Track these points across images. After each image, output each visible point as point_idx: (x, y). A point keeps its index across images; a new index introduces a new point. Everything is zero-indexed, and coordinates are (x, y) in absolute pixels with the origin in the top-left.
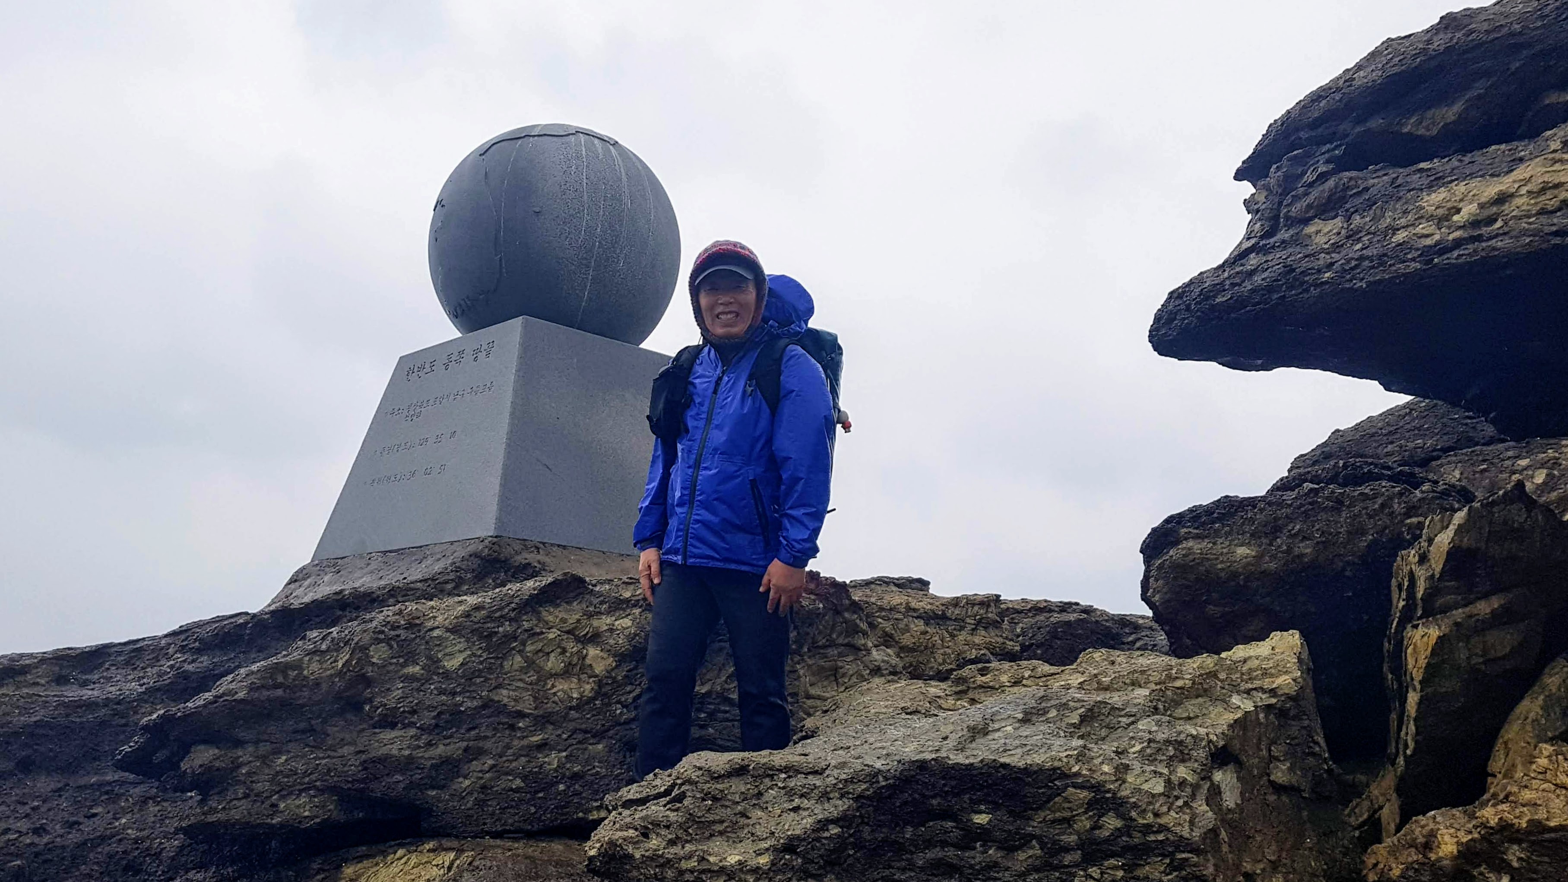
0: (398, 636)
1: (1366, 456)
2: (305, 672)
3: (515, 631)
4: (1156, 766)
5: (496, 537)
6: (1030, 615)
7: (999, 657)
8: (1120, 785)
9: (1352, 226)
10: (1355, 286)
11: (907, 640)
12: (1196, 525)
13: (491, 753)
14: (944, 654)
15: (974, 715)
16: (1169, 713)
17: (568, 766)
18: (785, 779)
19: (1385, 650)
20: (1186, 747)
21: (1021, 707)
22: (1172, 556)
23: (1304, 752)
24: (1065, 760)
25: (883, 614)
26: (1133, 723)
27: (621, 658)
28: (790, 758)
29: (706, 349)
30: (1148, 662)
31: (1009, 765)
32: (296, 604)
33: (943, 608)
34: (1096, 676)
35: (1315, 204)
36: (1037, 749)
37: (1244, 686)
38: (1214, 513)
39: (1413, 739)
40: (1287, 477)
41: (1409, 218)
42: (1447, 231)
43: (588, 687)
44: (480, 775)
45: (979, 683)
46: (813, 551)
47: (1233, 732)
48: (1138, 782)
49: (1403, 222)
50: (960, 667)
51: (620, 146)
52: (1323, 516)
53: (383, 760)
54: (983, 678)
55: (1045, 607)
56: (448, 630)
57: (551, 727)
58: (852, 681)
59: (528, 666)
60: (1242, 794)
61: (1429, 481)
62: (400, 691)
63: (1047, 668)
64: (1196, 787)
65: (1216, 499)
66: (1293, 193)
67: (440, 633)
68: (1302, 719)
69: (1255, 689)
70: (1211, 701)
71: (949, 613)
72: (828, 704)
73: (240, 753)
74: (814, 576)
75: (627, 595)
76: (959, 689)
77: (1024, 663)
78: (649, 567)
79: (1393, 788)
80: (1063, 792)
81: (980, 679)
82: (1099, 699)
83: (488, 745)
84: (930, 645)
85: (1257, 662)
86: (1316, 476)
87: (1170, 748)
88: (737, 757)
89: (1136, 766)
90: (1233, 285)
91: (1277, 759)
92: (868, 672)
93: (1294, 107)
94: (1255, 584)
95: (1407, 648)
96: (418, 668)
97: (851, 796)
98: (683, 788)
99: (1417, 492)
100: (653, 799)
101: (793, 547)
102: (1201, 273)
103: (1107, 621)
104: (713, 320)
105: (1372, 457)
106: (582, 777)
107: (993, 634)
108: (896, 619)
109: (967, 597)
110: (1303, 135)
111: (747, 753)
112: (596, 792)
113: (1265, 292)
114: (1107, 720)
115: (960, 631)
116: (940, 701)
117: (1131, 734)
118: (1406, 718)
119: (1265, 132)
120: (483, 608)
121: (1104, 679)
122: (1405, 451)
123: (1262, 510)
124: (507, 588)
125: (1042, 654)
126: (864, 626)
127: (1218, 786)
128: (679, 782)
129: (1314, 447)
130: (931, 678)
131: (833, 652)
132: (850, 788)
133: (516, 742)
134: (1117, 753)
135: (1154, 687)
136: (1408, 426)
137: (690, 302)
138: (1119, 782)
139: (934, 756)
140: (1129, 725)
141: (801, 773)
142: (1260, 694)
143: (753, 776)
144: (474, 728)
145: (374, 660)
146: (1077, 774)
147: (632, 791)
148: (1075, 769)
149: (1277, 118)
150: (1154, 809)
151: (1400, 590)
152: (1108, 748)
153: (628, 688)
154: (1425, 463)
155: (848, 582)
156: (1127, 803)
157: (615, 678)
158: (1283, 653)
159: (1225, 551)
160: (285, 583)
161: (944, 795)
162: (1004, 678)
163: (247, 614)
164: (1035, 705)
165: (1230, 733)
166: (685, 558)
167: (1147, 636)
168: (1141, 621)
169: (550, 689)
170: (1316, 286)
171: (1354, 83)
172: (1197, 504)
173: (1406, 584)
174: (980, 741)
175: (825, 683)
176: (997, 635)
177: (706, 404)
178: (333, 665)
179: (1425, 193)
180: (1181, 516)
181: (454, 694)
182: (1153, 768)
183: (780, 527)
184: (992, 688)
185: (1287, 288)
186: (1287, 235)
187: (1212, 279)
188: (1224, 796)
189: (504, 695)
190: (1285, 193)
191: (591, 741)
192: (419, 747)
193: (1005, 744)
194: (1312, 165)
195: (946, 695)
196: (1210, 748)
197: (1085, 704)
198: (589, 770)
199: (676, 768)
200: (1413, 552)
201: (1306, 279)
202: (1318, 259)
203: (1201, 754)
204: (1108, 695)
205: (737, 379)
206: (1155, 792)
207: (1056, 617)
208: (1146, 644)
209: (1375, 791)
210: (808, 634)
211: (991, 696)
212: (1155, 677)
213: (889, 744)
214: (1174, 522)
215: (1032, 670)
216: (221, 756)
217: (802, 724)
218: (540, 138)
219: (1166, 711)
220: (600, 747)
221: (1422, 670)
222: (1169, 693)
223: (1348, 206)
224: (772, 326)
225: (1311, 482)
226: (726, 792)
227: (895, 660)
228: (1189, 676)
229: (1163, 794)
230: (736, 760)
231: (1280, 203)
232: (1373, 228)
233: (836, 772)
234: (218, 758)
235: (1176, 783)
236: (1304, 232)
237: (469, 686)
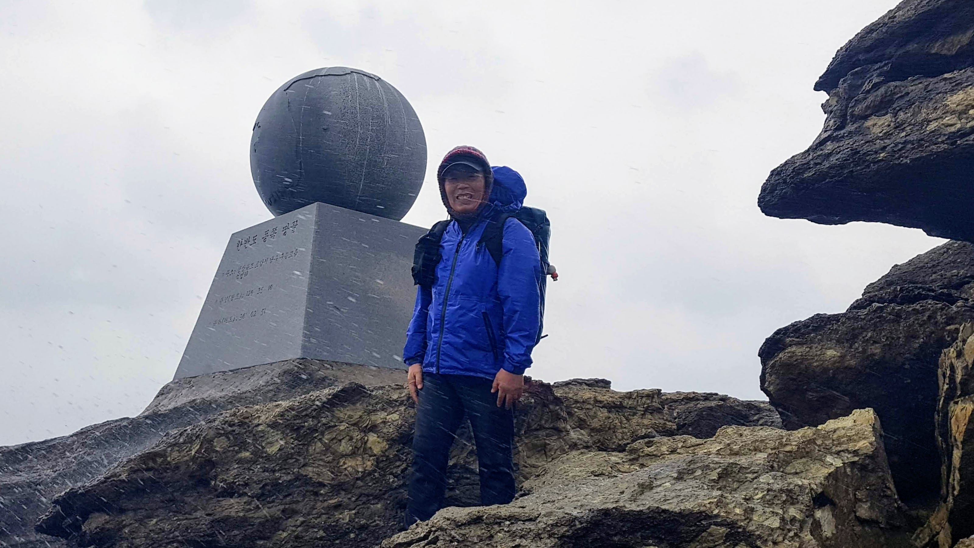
0: (234, 431)
1: (917, 283)
2: (169, 459)
3: (316, 425)
4: (774, 508)
5: (303, 359)
6: (683, 403)
7: (661, 434)
8: (748, 522)
9: (898, 120)
10: (902, 162)
11: (595, 424)
12: (797, 335)
13: (301, 513)
14: (623, 433)
15: (642, 475)
16: (781, 470)
17: (357, 520)
18: (509, 525)
19: (936, 421)
20: (795, 494)
21: (676, 469)
22: (781, 358)
23: (880, 495)
24: (708, 506)
25: (578, 405)
26: (756, 478)
27: (392, 442)
28: (512, 509)
29: (452, 223)
30: (766, 434)
31: (668, 510)
32: (163, 410)
33: (621, 400)
34: (729, 445)
35: (872, 105)
36: (688, 498)
37: (834, 449)
38: (809, 326)
39: (958, 483)
40: (860, 299)
41: (938, 112)
42: (966, 121)
43: (369, 463)
44: (294, 529)
45: (646, 452)
46: (529, 362)
47: (828, 482)
48: (761, 519)
49: (934, 115)
50: (633, 441)
51: (382, 81)
52: (887, 326)
53: (225, 520)
54: (649, 449)
55: (694, 397)
56: (269, 426)
57: (343, 493)
58: (556, 454)
59: (327, 450)
60: (836, 527)
61: (962, 299)
62: (236, 471)
63: (694, 440)
64: (802, 523)
65: (811, 316)
66: (856, 98)
67: (263, 428)
68: (877, 472)
69: (843, 451)
70: (812, 460)
71: (625, 404)
72: (540, 471)
73: (123, 518)
74: (528, 380)
75: (395, 397)
76: (632, 457)
77: (678, 437)
78: (415, 377)
79: (946, 520)
80: (708, 529)
81: (647, 450)
82: (731, 461)
83: (300, 507)
84: (612, 427)
85: (843, 432)
86: (881, 298)
87: (783, 495)
88: (474, 510)
89: (759, 508)
90: (816, 164)
91: (860, 500)
92: (568, 447)
93: (854, 38)
94: (840, 377)
95: (951, 419)
96: (248, 454)
97: (556, 536)
98: (437, 534)
99: (953, 307)
100: (416, 543)
101: (514, 359)
102: (793, 157)
103: (738, 406)
104: (454, 201)
105: (921, 283)
106: (366, 528)
107: (656, 418)
108: (588, 409)
109: (637, 392)
110: (861, 57)
111: (482, 507)
112: (377, 539)
113: (839, 168)
114: (738, 476)
115: (633, 416)
116: (619, 466)
117: (755, 486)
118: (952, 469)
119: (834, 56)
120: (293, 409)
121: (734, 447)
122: (945, 278)
123: (843, 323)
124: (310, 394)
125: (692, 431)
126: (564, 415)
127: (819, 521)
128: (433, 529)
129: (880, 277)
130: (614, 450)
131: (542, 433)
132: (555, 530)
133: (319, 504)
134: (746, 499)
135: (770, 451)
136: (947, 261)
137: (438, 189)
138: (748, 520)
139: (614, 505)
140: (753, 479)
141: (520, 520)
142: (847, 454)
143: (486, 524)
144: (290, 495)
145: (218, 449)
146: (717, 516)
147: (401, 537)
148: (716, 512)
149: (842, 46)
150: (773, 539)
151: (944, 377)
152: (739, 496)
153: (398, 463)
154: (959, 286)
155: (552, 384)
156: (753, 535)
157: (388, 456)
158: (862, 424)
159: (819, 353)
160: (155, 396)
161: (622, 533)
162: (664, 449)
163: (128, 418)
164: (686, 467)
165: (826, 483)
166: (438, 369)
167: (767, 416)
168: (762, 405)
169: (342, 466)
170: (875, 163)
171: (895, 19)
172: (798, 320)
173: (948, 372)
174: (647, 494)
175: (538, 456)
176: (660, 418)
177: (451, 259)
178: (189, 453)
179: (948, 95)
180: (786, 329)
181: (274, 471)
182: (771, 510)
183: (505, 346)
184: (656, 456)
185: (855, 165)
186: (852, 128)
187: (801, 160)
188: (823, 528)
189: (310, 471)
190: (850, 98)
191: (372, 502)
192: (251, 510)
193: (665, 495)
194: (869, 78)
195: (623, 462)
196: (811, 494)
197: (721, 465)
198: (371, 523)
199: (431, 519)
200: (952, 350)
201: (868, 158)
202: (875, 144)
203: (805, 498)
204: (738, 459)
205: (472, 242)
206: (773, 527)
207: (702, 404)
208: (766, 421)
209: (933, 521)
210: (524, 421)
211: (655, 462)
212: (771, 444)
213: (582, 497)
214: (782, 333)
215: (684, 442)
216: (112, 520)
217: (521, 486)
218: (326, 77)
219: (779, 468)
220: (379, 506)
221: (962, 434)
222: (781, 455)
223: (894, 106)
224: (496, 205)
225: (878, 302)
226: (467, 536)
227: (586, 438)
228: (795, 443)
229: (779, 528)
230: (474, 513)
231: (847, 107)
232: (913, 121)
233: (545, 519)
234: (107, 522)
235: (788, 520)
236: (865, 125)
237: (285, 465)
